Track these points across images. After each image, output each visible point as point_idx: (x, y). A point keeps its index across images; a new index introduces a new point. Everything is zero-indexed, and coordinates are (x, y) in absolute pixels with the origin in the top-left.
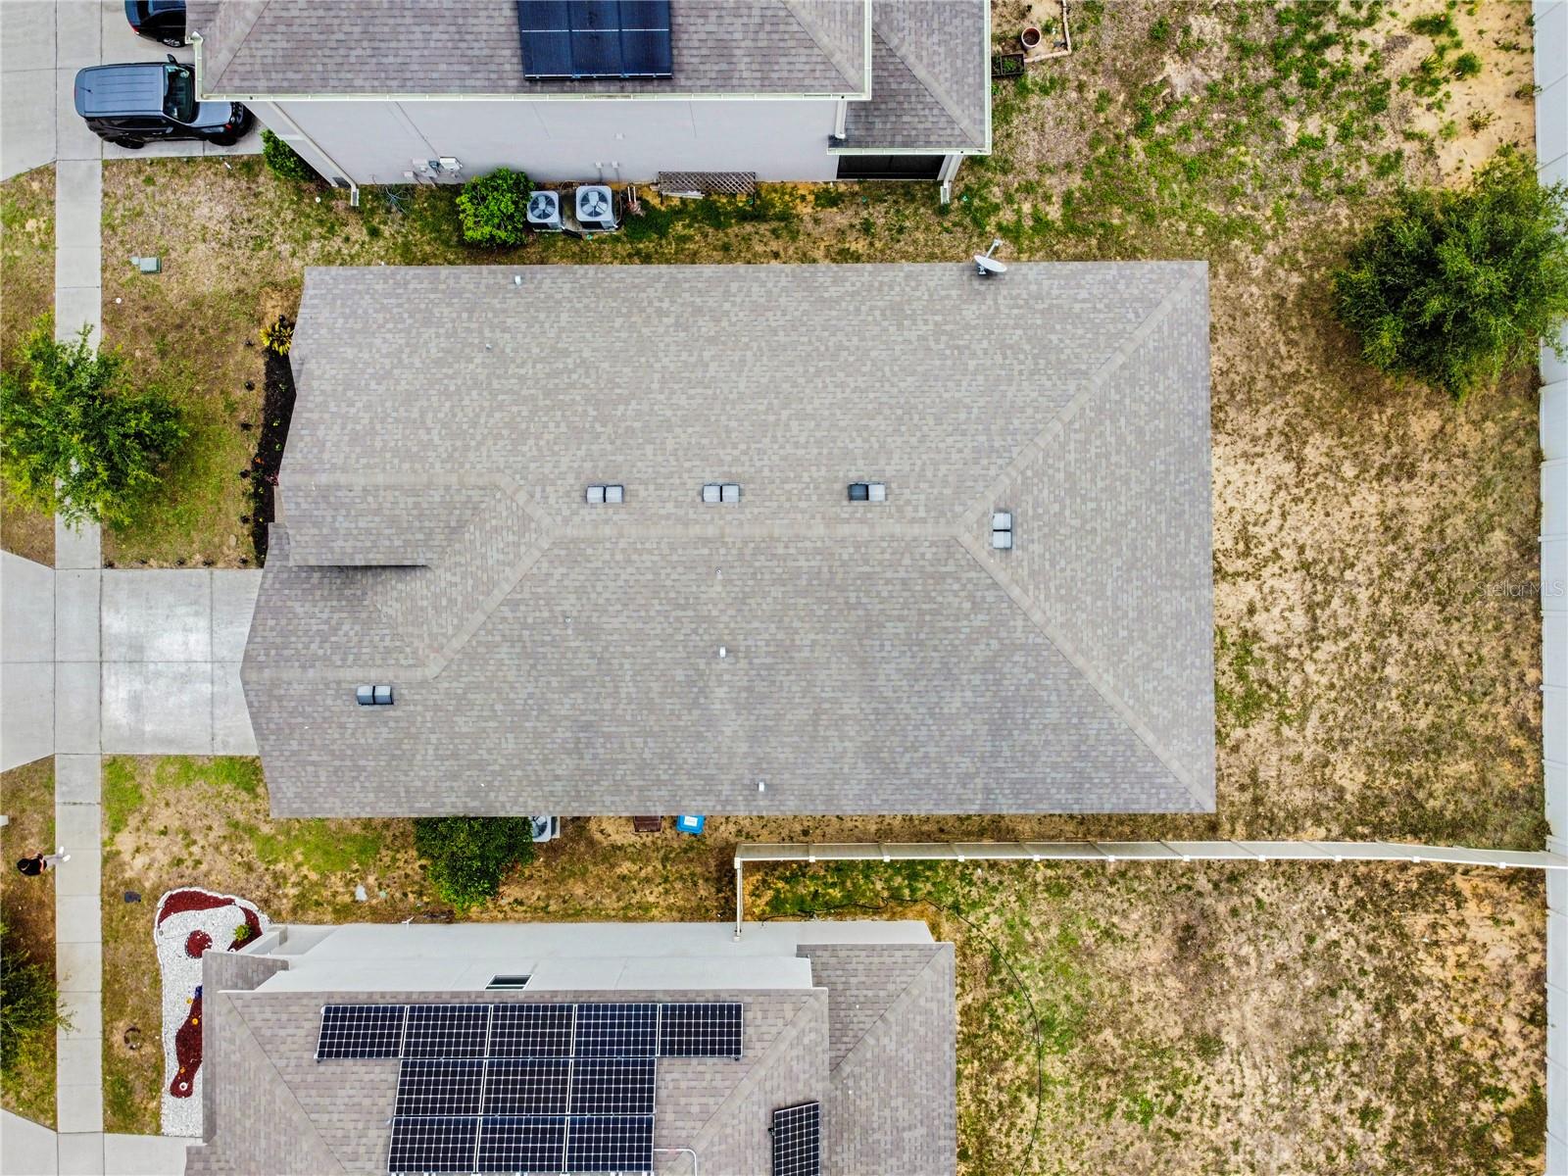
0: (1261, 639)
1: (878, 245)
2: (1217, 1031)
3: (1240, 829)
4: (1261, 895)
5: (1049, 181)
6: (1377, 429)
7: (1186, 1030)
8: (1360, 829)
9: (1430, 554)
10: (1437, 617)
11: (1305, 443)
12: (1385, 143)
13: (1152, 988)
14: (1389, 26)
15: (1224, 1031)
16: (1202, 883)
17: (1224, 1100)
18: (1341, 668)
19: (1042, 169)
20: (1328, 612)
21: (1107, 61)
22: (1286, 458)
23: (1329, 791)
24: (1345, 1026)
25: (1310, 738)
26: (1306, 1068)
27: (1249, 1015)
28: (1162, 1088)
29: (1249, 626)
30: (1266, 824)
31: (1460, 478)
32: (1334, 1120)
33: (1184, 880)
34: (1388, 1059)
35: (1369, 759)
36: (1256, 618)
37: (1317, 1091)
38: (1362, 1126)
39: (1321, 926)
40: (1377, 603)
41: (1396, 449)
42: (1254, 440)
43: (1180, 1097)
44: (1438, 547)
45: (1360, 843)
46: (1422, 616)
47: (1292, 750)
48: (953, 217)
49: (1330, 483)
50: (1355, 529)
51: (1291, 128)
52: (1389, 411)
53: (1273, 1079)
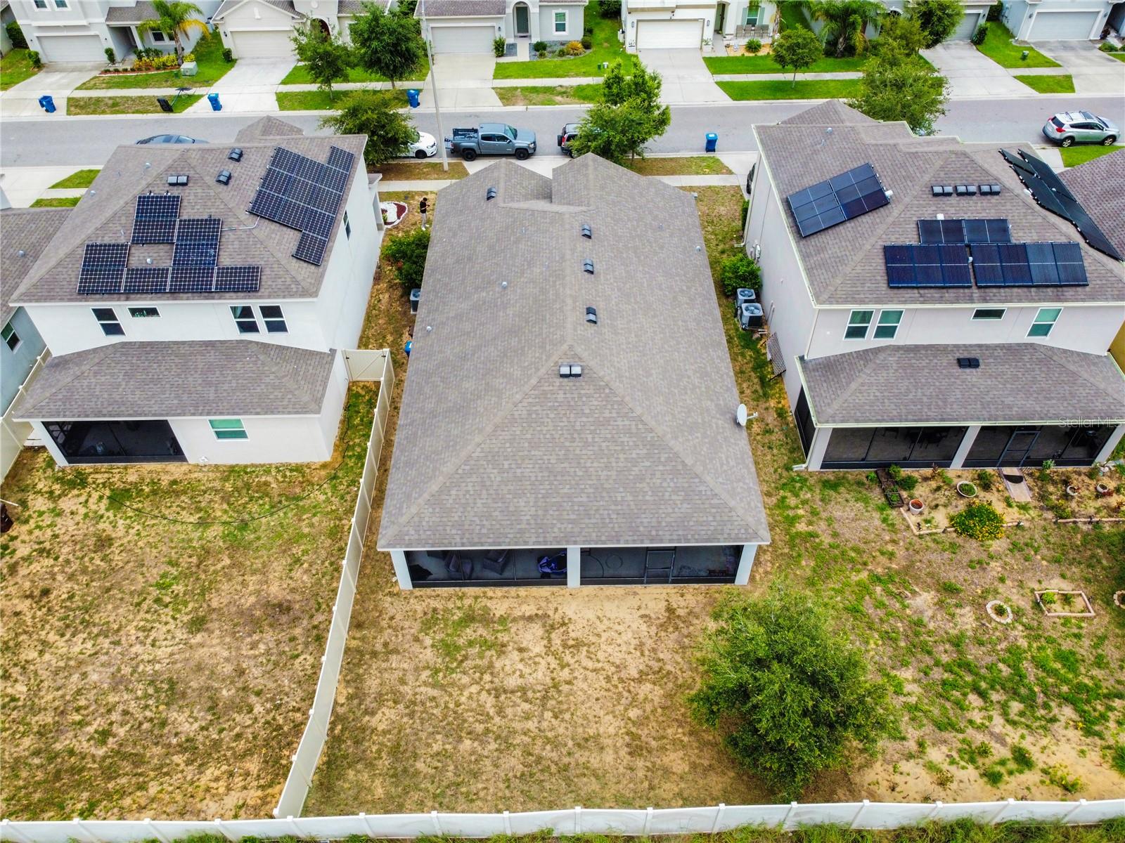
0: (499, 656)
1: (759, 438)
2: (207, 630)
3: (354, 643)
4: (302, 657)
5: (823, 525)
6: (670, 731)
7: (214, 610)
8: (339, 727)
9: (566, 768)
10: (511, 774)
11: (654, 684)
12: (910, 730)
13: (251, 588)
14: (1012, 735)
15: (205, 634)
16: (320, 618)
17: (153, 634)
18: (472, 711)
19: (830, 521)
20: (518, 701)
21: (918, 557)
22: (641, 672)
23: (374, 705)
24: (182, 718)
25: (417, 690)
26: (157, 690)
27: (212, 650)
28: (177, 595)
29: (510, 648)
30: (355, 661)
31: (631, 785)
32: (109, 711)
33: (324, 606)
34: (144, 748)
35: (395, 731)
36: (516, 653)
37: (137, 698)
38: (96, 731)
39: (267, 701)
40: (525, 734)
41: (654, 744)
42: (654, 650)
43: (166, 606)
44: (572, 773)
45: (328, 726)
46: (513, 762)
47: (410, 678)
48: (785, 474)
49: (623, 701)
50: (585, 717)
51: (906, 674)
52: (686, 739)
53: (157, 667)
